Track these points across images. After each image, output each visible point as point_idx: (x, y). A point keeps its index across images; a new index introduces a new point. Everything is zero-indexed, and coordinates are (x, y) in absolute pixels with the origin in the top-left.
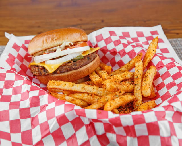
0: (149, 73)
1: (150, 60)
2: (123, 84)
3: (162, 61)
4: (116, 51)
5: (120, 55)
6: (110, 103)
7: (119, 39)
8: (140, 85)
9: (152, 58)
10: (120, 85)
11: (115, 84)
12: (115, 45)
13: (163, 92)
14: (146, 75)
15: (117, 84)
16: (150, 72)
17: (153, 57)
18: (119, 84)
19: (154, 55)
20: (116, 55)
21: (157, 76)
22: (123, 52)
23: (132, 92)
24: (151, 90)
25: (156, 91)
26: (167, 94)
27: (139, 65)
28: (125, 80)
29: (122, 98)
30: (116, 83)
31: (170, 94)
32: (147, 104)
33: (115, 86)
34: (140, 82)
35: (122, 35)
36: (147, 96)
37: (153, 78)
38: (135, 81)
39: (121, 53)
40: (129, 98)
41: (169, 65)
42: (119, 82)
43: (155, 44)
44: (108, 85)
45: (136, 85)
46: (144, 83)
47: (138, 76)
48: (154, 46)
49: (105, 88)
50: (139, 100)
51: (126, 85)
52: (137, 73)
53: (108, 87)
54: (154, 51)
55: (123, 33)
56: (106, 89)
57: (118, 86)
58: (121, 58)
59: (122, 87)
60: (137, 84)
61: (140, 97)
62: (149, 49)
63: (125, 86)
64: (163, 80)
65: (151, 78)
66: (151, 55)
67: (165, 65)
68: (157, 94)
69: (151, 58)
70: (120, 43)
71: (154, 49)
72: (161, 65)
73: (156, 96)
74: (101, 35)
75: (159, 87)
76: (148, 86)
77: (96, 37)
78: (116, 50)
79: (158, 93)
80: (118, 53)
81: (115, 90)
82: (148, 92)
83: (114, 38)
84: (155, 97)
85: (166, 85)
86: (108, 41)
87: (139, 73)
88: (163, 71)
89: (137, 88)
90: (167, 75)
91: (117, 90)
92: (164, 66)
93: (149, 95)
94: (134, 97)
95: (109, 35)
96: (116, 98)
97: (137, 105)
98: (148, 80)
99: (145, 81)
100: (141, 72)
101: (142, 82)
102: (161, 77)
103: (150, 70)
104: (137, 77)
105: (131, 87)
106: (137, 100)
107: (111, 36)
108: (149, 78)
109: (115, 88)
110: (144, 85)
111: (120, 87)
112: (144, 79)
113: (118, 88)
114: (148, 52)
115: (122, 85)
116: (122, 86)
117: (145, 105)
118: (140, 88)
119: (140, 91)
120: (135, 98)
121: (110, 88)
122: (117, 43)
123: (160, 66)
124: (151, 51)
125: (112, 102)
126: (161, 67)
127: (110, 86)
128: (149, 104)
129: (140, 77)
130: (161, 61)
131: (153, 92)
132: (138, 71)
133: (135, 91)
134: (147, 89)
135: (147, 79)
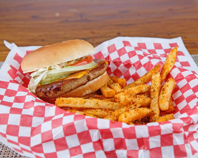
0: (168, 86)
1: (168, 72)
2: (139, 96)
3: (182, 73)
4: (130, 63)
5: (135, 68)
6: (125, 114)
7: (134, 49)
8: (157, 99)
10: (135, 98)
11: (129, 97)
12: (130, 57)
13: (181, 106)
14: (164, 87)
15: (132, 97)
16: (168, 85)
17: (171, 68)
18: (134, 96)
19: (172, 67)
20: (131, 68)
21: (176, 89)
22: (138, 64)
23: (148, 106)
24: (169, 103)
25: (175, 105)
26: (186, 107)
27: (156, 78)
28: (141, 93)
30: (131, 96)
31: (189, 107)
32: (165, 118)
33: (129, 99)
34: (157, 95)
35: (137, 46)
36: (165, 110)
37: (171, 91)
38: (151, 94)
39: (135, 65)
40: (146, 111)
41: (189, 77)
42: (134, 95)
43: (173, 54)
44: (122, 99)
45: (152, 98)
46: (161, 96)
47: (155, 89)
48: (172, 56)
49: (119, 102)
50: (156, 114)
51: (142, 98)
52: (153, 86)
53: (122, 100)
54: (172, 62)
55: (139, 44)
56: (120, 102)
57: (133, 99)
58: (136, 70)
59: (137, 100)
60: (154, 97)
61: (157, 111)
62: (167, 60)
63: (141, 99)
64: (183, 93)
65: (169, 90)
66: (169, 66)
67: (185, 77)
68: (176, 108)
69: (170, 70)
70: (136, 54)
71: (173, 60)
72: (180, 77)
73: (175, 111)
74: (114, 45)
75: (178, 101)
77: (108, 48)
78: (130, 61)
80: (133, 66)
81: (130, 103)
82: (165, 106)
83: (128, 49)
84: (173, 111)
85: (186, 98)
86: (121, 52)
87: (156, 86)
88: (182, 84)
89: (154, 102)
90: (187, 87)
91: (132, 103)
92: (184, 78)
93: (167, 108)
94: (151, 111)
95: (123, 46)
96: (131, 110)
97: (154, 119)
98: (165, 92)
99: (163, 93)
100: (158, 84)
101: (159, 95)
102: (181, 90)
103: (169, 82)
104: (154, 91)
105: (147, 100)
106: (154, 114)
107: (125, 46)
108: (167, 91)
109: (130, 101)
110: (162, 98)
111: (135, 100)
112: (162, 92)
113: (134, 101)
114: (166, 63)
115: (138, 98)
116: (137, 99)
117: (163, 119)
118: (157, 101)
119: (157, 105)
121: (125, 101)
122: (132, 54)
124: (170, 62)
125: (127, 113)
126: (180, 80)
127: (124, 99)
128: (167, 117)
129: (157, 90)
130: (181, 73)
131: (171, 106)
132: (155, 83)
133: (151, 105)
134: (165, 102)
135: (164, 92)
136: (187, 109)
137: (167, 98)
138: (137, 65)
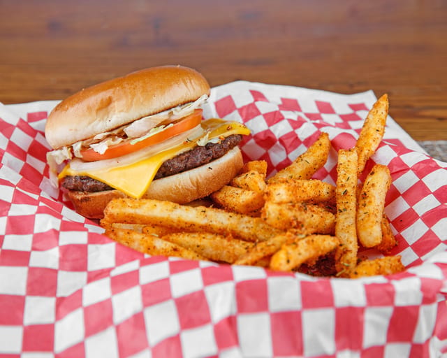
0: (373, 185)
1: (369, 155)
2: (310, 209)
3: (402, 157)
4: (271, 136)
5: (283, 148)
6: (287, 253)
7: (277, 109)
8: (353, 213)
9: (376, 150)
10: (303, 212)
11: (290, 209)
12: (270, 124)
13: (414, 232)
14: (365, 190)
15: (295, 208)
16: (374, 182)
17: (377, 146)
18: (300, 209)
19: (379, 141)
20: (273, 148)
21: (392, 195)
22: (292, 139)
23: (331, 232)
24: (382, 227)
25: (395, 232)
26: (427, 237)
27: (349, 161)
28: (315, 202)
29: (313, 241)
30: (294, 206)
31: (436, 236)
32: (377, 263)
33: (290, 214)
34: (352, 204)
36: (374, 245)
37: (383, 196)
38: (339, 201)
39: (285, 141)
40: (328, 243)
41: (422, 166)
42: (300, 204)
43: (380, 113)
44: (271, 212)
45: (341, 211)
46: (361, 212)
47: (349, 189)
48: (377, 118)
49: (265, 219)
50: (350, 251)
51: (317, 213)
52: (344, 181)
53: (273, 215)
54: (378, 131)
55: (283, 100)
56: (268, 221)
57: (298, 214)
58: (287, 153)
59: (308, 217)
60: (345, 209)
61: (353, 243)
62: (367, 127)
63: (315, 216)
64: (412, 203)
65: (377, 196)
66: (371, 141)
67: (410, 167)
68: (399, 239)
69: (373, 149)
70: (282, 118)
71: (380, 126)
72: (399, 166)
73: (396, 245)
74: (229, 98)
75: (403, 222)
76: (373, 218)
77: (216, 104)
78: (272, 133)
79: (401, 236)
80: (278, 143)
81: (291, 224)
82: (374, 235)
83: (263, 107)
84: (394, 247)
85: (423, 216)
86: (249, 112)
87: (349, 182)
88: (406, 181)
89: (346, 220)
90: (419, 191)
91: (295, 223)
92: (407, 169)
93: (379, 241)
94: (339, 243)
95: (250, 100)
96: (299, 240)
97: (346, 264)
98: (370, 202)
99: (365, 205)
100: (354, 180)
101: (357, 208)
102: (405, 195)
103: (374, 176)
104: (346, 193)
105: (329, 218)
106: (346, 252)
107: (256, 100)
108: (373, 199)
109: (292, 218)
110: (362, 217)
111: (303, 217)
112: (362, 202)
113: (299, 220)
114: (364, 134)
115: (309, 212)
116: (307, 215)
117: (371, 265)
118: (352, 220)
119: (353, 230)
120: (341, 245)
121: (278, 219)
122: (273, 118)
123: (397, 169)
124: (372, 131)
125: (290, 250)
126: (400, 174)
127: (277, 212)
128: (382, 263)
129: (351, 192)
130: (398, 157)
131: (388, 234)
132: (348, 175)
133: (339, 228)
134: (372, 227)
135: (367, 201)
136: (430, 241)
137: (376, 215)
138: (288, 142)
